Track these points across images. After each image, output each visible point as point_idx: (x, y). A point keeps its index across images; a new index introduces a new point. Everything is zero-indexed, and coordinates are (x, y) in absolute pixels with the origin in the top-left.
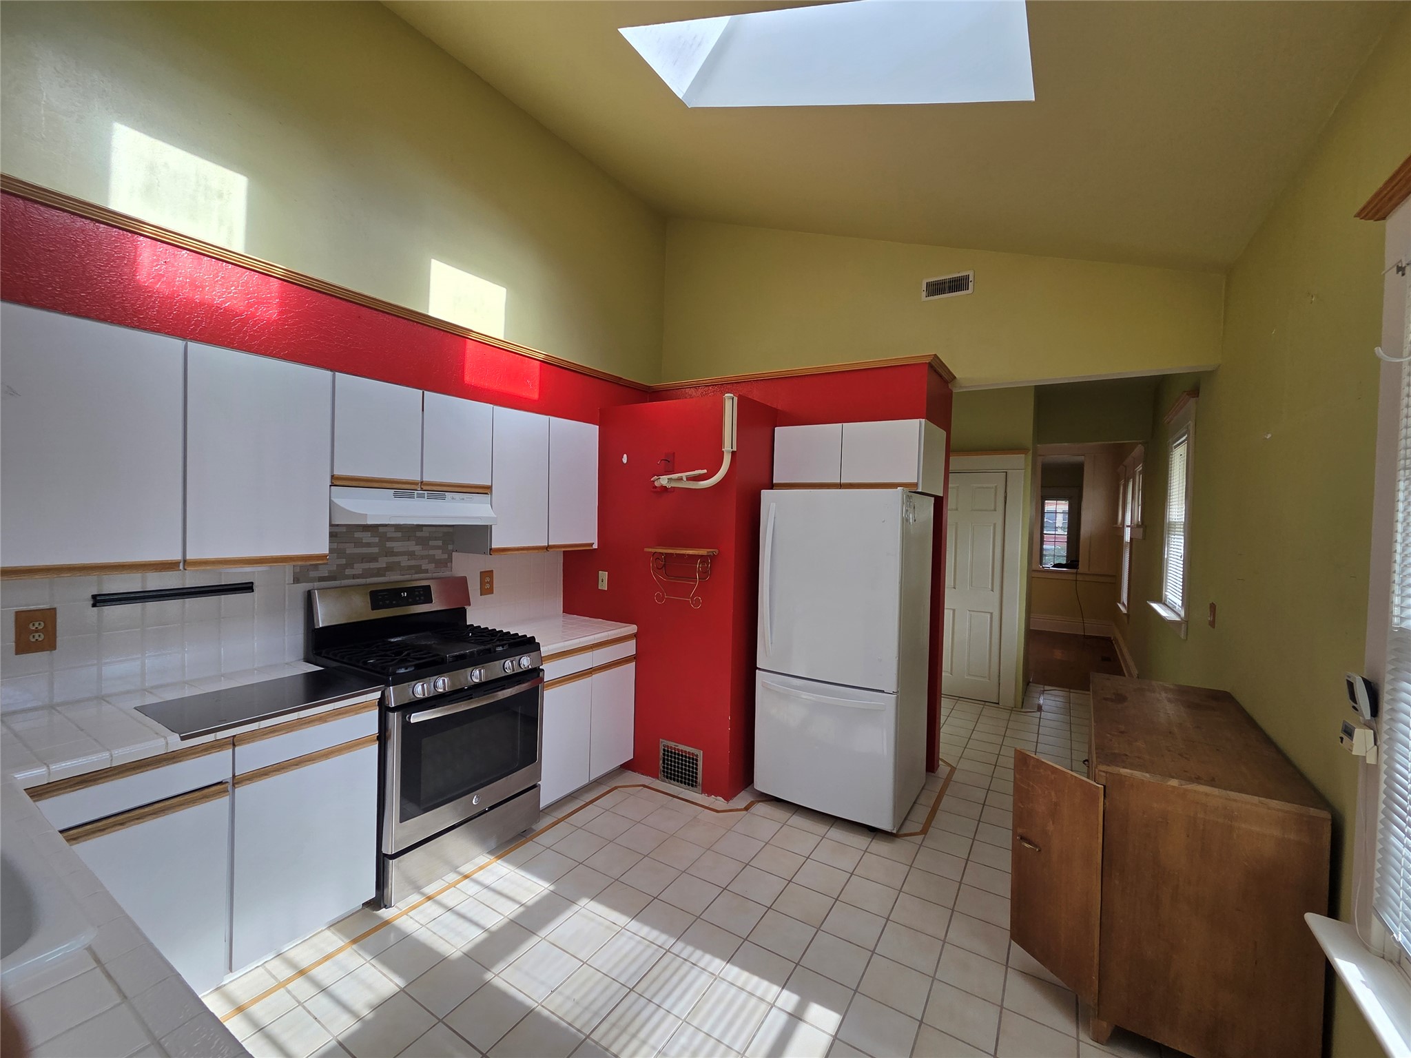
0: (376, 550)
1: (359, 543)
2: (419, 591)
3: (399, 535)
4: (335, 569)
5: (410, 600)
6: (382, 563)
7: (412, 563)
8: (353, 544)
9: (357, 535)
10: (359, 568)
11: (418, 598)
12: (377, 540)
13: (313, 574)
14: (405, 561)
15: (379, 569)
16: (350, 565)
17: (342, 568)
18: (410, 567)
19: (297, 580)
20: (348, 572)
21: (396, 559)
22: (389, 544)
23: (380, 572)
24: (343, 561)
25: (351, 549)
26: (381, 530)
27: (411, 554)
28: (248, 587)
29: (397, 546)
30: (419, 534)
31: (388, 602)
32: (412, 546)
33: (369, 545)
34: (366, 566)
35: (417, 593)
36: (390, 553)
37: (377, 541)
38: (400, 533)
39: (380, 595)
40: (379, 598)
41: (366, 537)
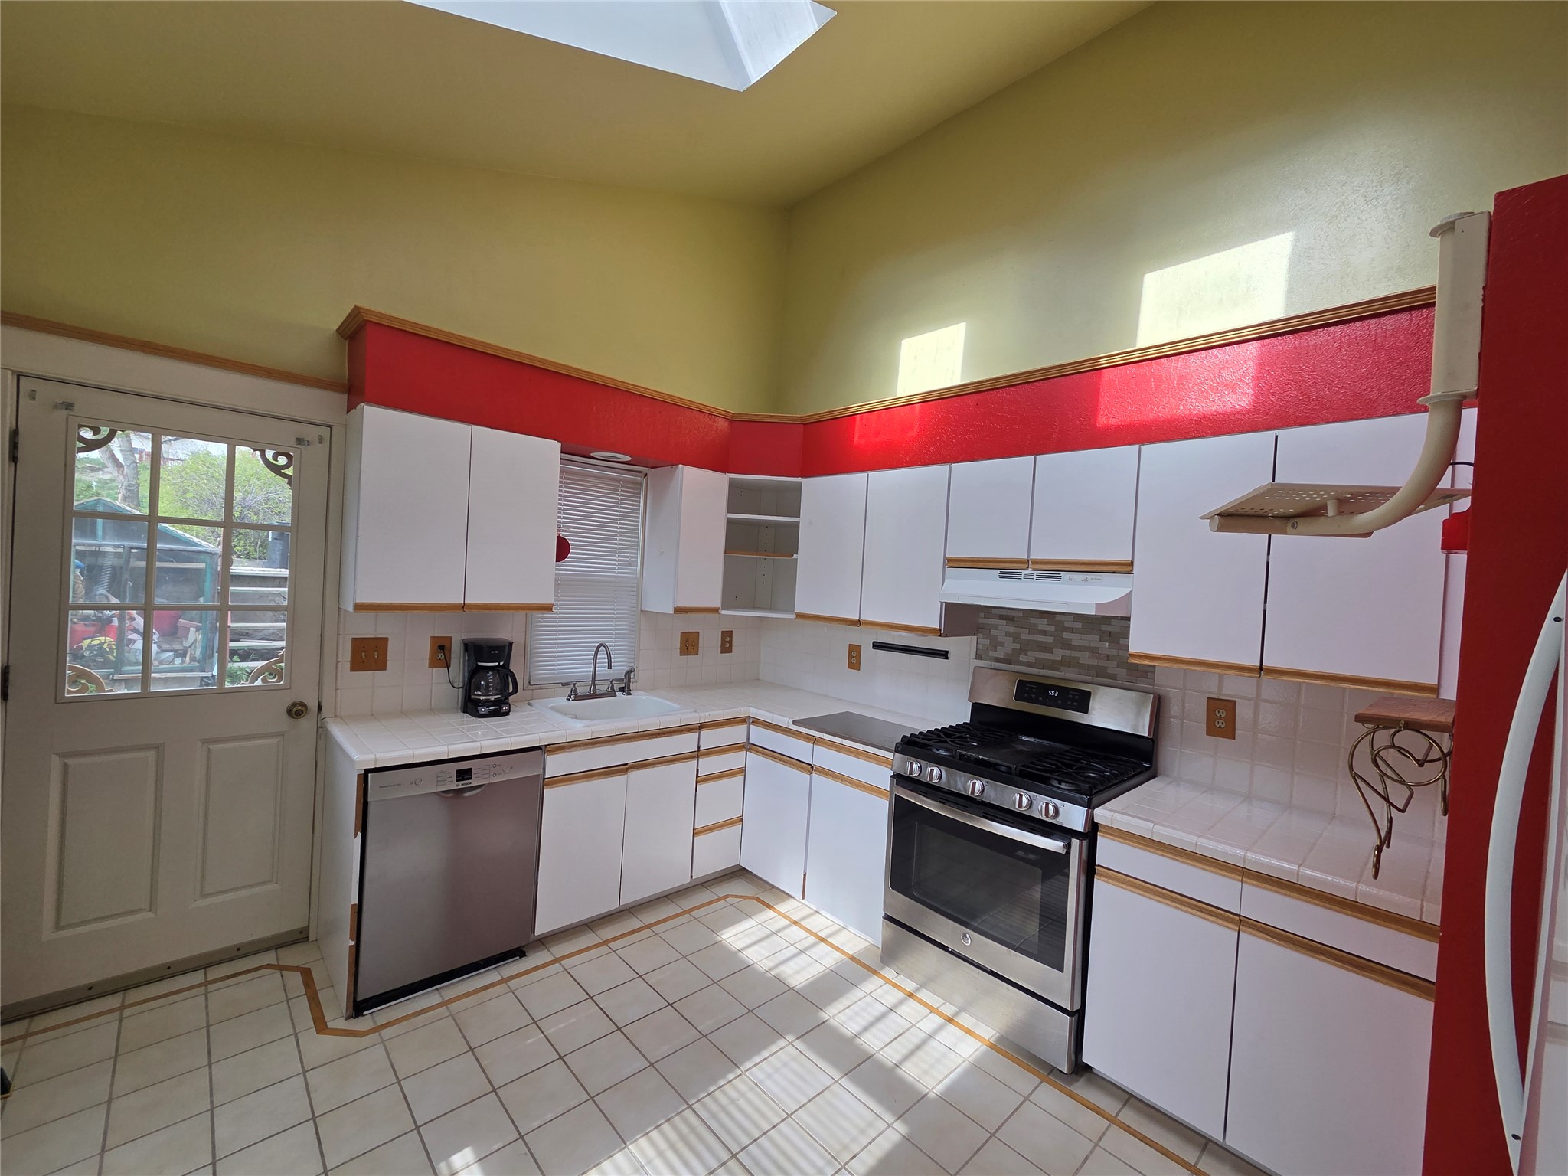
0: (1051, 640)
1: (1033, 630)
2: (1074, 695)
3: (1079, 625)
4: (1011, 652)
5: (1060, 702)
6: (1058, 655)
7: (1094, 662)
8: (1028, 630)
9: (1032, 621)
10: (1032, 656)
11: (1069, 703)
12: (1052, 628)
13: (992, 654)
14: (1084, 658)
15: (1054, 661)
16: (1023, 651)
17: (1017, 652)
18: (1089, 667)
19: (979, 656)
20: (1022, 658)
21: (1075, 654)
22: (1066, 635)
23: (1054, 665)
24: (1018, 646)
25: (1025, 635)
26: (1058, 618)
27: (1093, 651)
28: (944, 655)
29: (1077, 639)
30: (1104, 628)
31: (1033, 696)
32: (1092, 640)
33: (1044, 633)
34: (1041, 655)
35: (1071, 696)
36: (1067, 645)
37: (1054, 630)
38: (1081, 624)
39: (1028, 687)
40: (1027, 689)
41: (1042, 624)
